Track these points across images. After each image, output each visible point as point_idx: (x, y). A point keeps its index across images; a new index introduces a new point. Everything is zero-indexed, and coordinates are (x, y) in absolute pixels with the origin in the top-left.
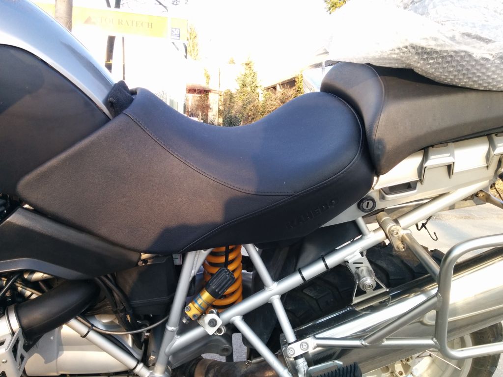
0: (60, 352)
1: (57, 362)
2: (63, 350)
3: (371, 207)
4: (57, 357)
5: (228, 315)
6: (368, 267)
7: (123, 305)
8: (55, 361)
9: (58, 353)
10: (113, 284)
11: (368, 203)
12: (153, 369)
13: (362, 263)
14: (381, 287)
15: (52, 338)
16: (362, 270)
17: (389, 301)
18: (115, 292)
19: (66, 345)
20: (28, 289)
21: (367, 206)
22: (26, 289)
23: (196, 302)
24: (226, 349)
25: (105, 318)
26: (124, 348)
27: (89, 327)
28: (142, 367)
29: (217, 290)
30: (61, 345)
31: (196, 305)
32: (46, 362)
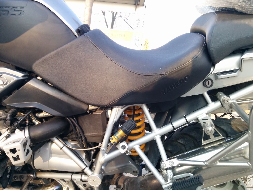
0: (50, 157)
1: (48, 162)
2: (52, 156)
3: (211, 84)
4: (49, 159)
5: (132, 145)
6: (211, 122)
7: (81, 135)
8: (48, 161)
9: (49, 157)
10: (76, 123)
11: (209, 82)
12: (94, 171)
13: (207, 120)
14: (220, 135)
15: (47, 149)
16: (207, 124)
17: (224, 144)
18: (77, 127)
19: (53, 154)
20: (37, 121)
21: (208, 84)
22: (36, 121)
23: (116, 135)
24: (136, 171)
25: (73, 143)
26: (80, 158)
27: (64, 144)
28: (88, 169)
29: (126, 130)
30: (51, 153)
31: (116, 137)
32: (44, 161)
